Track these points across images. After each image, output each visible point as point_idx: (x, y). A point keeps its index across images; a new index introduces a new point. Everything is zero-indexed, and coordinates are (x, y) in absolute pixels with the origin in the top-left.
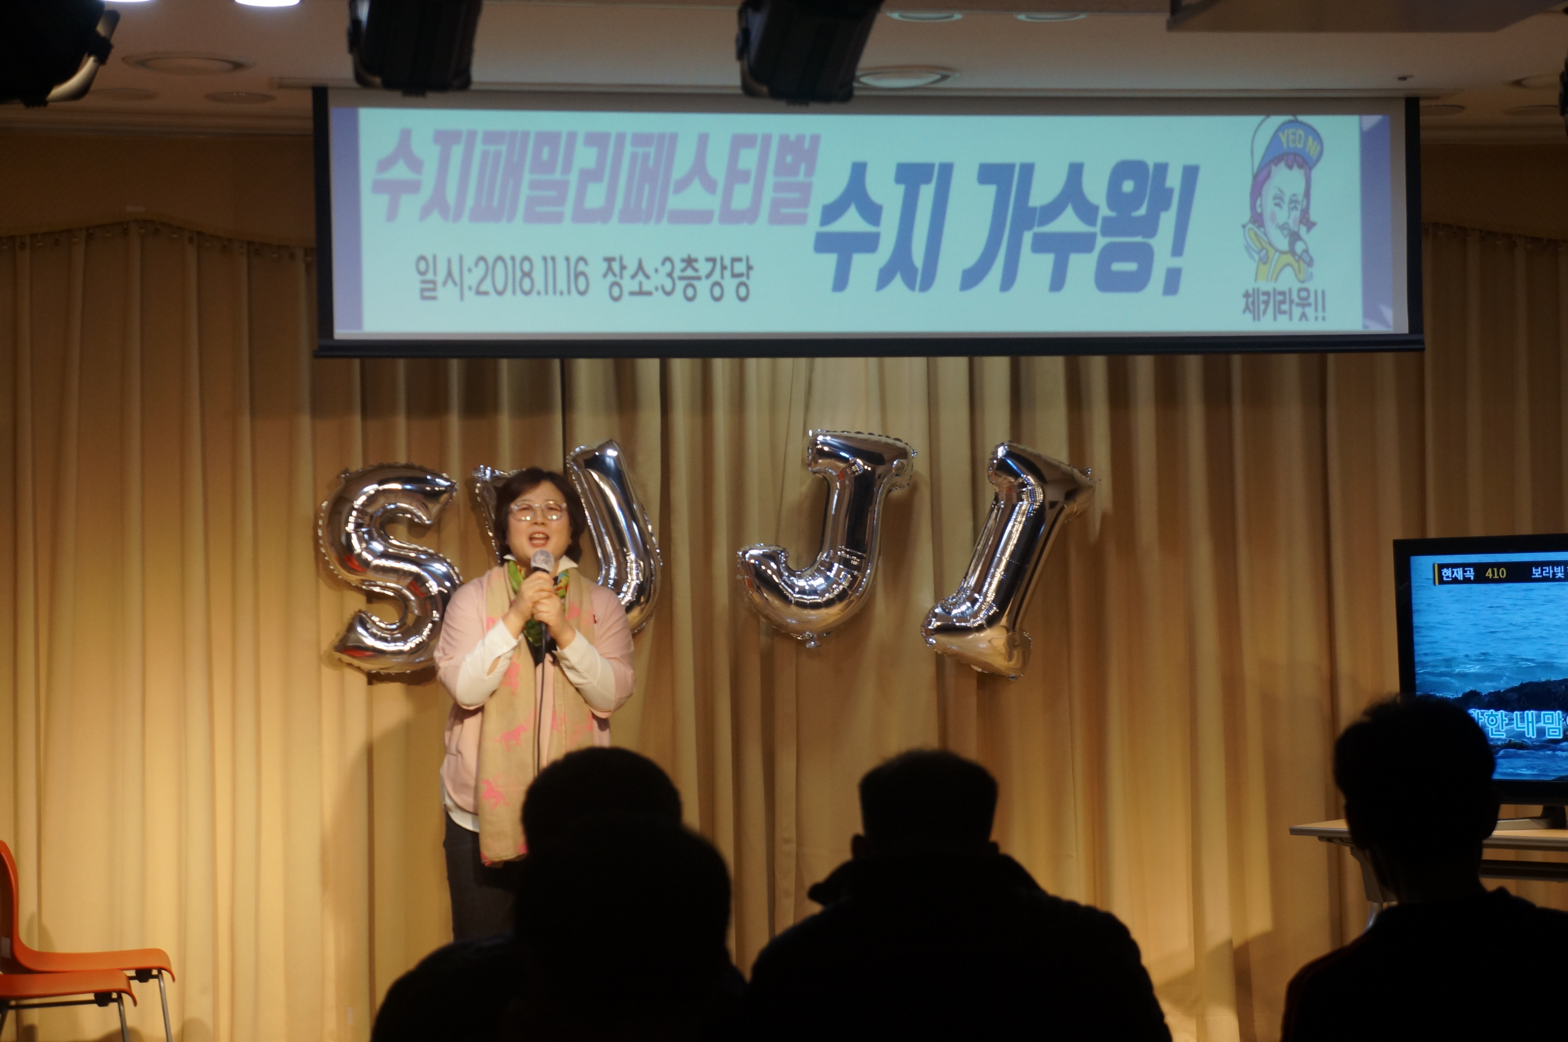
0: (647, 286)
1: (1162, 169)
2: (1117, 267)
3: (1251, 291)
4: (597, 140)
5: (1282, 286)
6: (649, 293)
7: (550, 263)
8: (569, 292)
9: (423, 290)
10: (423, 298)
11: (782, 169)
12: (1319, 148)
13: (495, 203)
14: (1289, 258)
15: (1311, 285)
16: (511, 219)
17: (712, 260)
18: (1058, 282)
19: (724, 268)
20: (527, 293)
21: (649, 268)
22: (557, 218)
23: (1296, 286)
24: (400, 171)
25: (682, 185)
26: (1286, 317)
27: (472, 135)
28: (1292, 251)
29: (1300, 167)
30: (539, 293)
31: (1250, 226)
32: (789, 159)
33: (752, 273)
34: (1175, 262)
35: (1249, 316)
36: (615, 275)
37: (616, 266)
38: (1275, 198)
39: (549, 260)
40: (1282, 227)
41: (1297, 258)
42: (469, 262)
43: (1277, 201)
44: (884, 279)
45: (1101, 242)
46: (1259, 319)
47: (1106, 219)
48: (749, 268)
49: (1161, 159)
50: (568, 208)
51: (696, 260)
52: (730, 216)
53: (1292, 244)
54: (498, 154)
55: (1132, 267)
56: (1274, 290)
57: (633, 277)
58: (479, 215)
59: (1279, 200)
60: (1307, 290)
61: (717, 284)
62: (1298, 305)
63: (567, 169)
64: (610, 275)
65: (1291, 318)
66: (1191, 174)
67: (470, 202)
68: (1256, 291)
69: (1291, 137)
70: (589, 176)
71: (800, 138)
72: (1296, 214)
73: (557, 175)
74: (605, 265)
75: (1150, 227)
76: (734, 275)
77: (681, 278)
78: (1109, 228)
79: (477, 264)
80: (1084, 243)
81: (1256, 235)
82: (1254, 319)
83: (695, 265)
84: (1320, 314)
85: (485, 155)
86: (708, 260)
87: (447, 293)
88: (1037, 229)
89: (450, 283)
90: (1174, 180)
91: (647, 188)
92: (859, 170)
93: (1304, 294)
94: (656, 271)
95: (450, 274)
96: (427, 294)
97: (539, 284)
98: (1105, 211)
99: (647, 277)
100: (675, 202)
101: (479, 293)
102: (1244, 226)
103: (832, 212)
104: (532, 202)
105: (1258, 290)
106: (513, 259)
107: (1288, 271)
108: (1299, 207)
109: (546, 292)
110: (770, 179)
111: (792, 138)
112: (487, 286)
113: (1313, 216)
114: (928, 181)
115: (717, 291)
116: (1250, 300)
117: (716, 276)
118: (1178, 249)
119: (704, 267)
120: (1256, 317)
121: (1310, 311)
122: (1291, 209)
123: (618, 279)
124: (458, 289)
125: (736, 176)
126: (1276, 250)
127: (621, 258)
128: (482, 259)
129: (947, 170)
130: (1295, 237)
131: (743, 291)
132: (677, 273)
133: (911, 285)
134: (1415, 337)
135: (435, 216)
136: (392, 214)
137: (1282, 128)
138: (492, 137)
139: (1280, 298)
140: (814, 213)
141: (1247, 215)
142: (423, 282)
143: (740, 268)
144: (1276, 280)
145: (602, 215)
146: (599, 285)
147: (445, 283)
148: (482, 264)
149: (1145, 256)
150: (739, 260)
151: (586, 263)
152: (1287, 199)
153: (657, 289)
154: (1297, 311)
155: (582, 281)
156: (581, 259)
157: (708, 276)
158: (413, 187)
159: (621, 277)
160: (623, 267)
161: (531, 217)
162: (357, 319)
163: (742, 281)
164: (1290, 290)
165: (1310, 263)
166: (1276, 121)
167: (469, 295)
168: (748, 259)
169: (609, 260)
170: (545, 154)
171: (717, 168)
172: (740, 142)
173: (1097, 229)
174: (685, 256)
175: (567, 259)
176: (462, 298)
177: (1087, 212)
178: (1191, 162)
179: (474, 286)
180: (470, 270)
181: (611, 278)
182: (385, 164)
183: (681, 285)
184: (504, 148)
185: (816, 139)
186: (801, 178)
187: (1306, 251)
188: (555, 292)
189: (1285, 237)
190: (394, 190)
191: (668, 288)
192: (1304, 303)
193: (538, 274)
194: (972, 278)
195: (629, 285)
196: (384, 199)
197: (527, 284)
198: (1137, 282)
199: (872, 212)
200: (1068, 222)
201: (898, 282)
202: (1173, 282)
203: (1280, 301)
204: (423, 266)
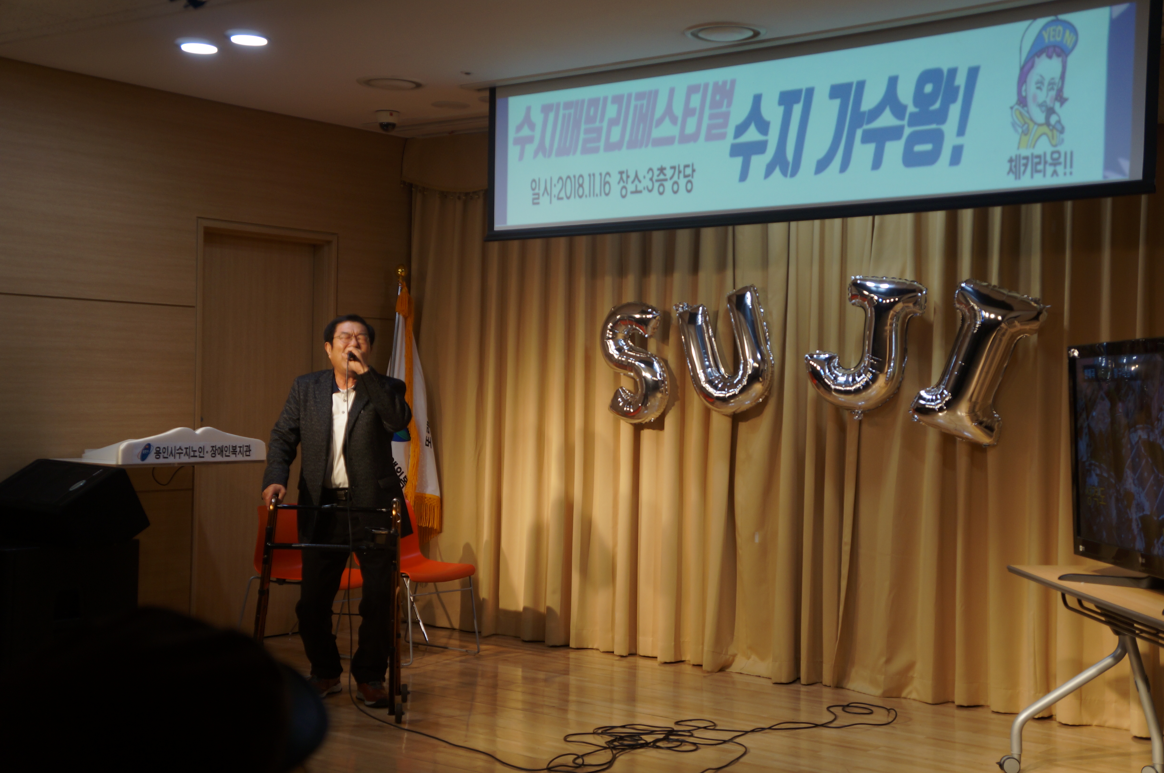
0: (640, 187)
1: (953, 72)
2: (919, 148)
3: (1014, 157)
4: (618, 99)
6: (640, 192)
7: (592, 177)
8: (601, 195)
9: (534, 199)
10: (534, 204)
11: (713, 104)
12: (1074, 38)
13: (568, 144)
14: (1045, 129)
15: (1062, 149)
16: (575, 153)
17: (673, 168)
18: (877, 163)
19: (680, 172)
20: (581, 197)
21: (641, 177)
22: (596, 150)
24: (526, 132)
25: (660, 121)
26: (1040, 175)
27: (558, 105)
28: (1048, 123)
29: (1059, 55)
30: (586, 196)
31: (1017, 107)
32: (718, 97)
33: (695, 174)
34: (959, 141)
35: (1012, 176)
36: (624, 182)
37: (624, 176)
38: (1037, 83)
39: (592, 176)
40: (1040, 106)
41: (1051, 128)
42: (555, 181)
43: (1039, 85)
44: (769, 171)
45: (908, 131)
46: (1019, 178)
47: (912, 115)
48: (694, 171)
49: (953, 65)
50: (602, 144)
51: (665, 169)
52: (685, 139)
53: (1048, 118)
54: (570, 116)
55: (928, 147)
56: (1032, 155)
57: (633, 182)
58: (559, 153)
60: (1058, 152)
61: (676, 183)
62: (1051, 164)
63: (602, 119)
64: (621, 182)
65: (1044, 175)
66: (973, 73)
67: (556, 145)
68: (1018, 157)
69: (1052, 33)
70: (613, 122)
71: (725, 83)
72: (1053, 93)
73: (597, 124)
74: (619, 176)
75: (942, 116)
76: (685, 176)
77: (657, 181)
78: (914, 120)
79: (558, 182)
80: (894, 133)
81: (1021, 113)
82: (1016, 178)
83: (665, 172)
84: (1068, 170)
85: (564, 116)
86: (671, 168)
87: (544, 200)
88: (866, 127)
89: (546, 194)
90: (961, 80)
91: (641, 127)
92: (757, 99)
93: (1056, 156)
94: (644, 177)
95: (546, 189)
96: (535, 201)
97: (587, 191)
98: (911, 109)
99: (640, 181)
100: (657, 133)
101: (559, 198)
102: (1012, 108)
103: (741, 130)
104: (585, 142)
106: (574, 177)
107: (1044, 139)
108: (1056, 88)
109: (590, 196)
110: (707, 112)
111: (720, 83)
112: (562, 195)
113: (1066, 93)
114: (797, 101)
115: (675, 187)
116: (1013, 164)
117: (675, 178)
118: (961, 131)
119: (669, 172)
120: (1018, 177)
121: (1060, 169)
122: (1049, 90)
123: (625, 184)
124: (549, 196)
125: (688, 112)
126: (1035, 123)
127: (627, 171)
128: (561, 178)
129: (810, 92)
130: (1050, 111)
131: (689, 186)
132: (655, 178)
133: (784, 173)
134: (1147, 182)
135: (540, 155)
136: (521, 157)
137: (1044, 28)
138: (568, 105)
139: (1037, 160)
140: (731, 130)
141: (1014, 99)
142: (534, 194)
143: (689, 171)
144: (1034, 147)
145: (618, 146)
146: (616, 189)
147: (543, 195)
149: (937, 138)
150: (688, 166)
151: (610, 176)
152: (1046, 83)
153: (644, 188)
154: (1050, 170)
155: (607, 186)
156: (607, 174)
157: (671, 178)
158: (531, 140)
159: (627, 183)
160: (628, 177)
161: (586, 151)
162: (504, 218)
163: (689, 180)
164: (1045, 154)
165: (1062, 131)
166: (1041, 22)
167: (554, 200)
168: (693, 165)
169: (621, 173)
170: (592, 111)
171: (678, 108)
172: (692, 90)
173: (905, 122)
174: (659, 166)
175: (601, 174)
176: (551, 202)
177: (899, 110)
178: (974, 64)
179: (556, 196)
180: (555, 185)
181: (622, 184)
182: (519, 128)
183: (657, 185)
184: (573, 111)
185: (733, 82)
186: (724, 109)
187: (1059, 122)
188: (594, 195)
189: (1043, 112)
190: (523, 142)
191: (650, 188)
192: (1055, 163)
193: (586, 186)
194: (822, 165)
195: (631, 187)
196: (518, 148)
197: (581, 191)
198: (931, 158)
199: (764, 127)
200: (886, 119)
201: (777, 173)
202: (957, 155)
203: (1037, 163)
204: (534, 185)
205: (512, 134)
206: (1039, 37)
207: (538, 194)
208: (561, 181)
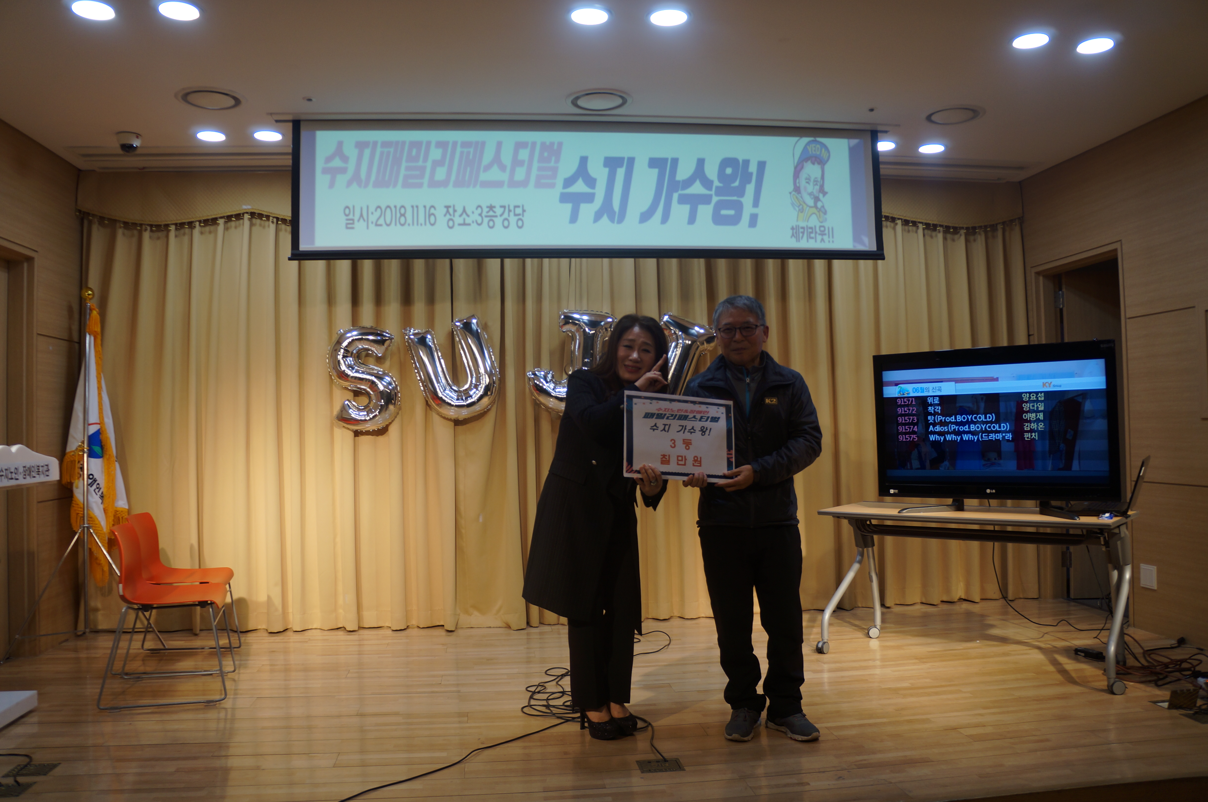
0: (468, 221)
1: (746, 163)
2: (724, 212)
3: (795, 227)
4: (442, 145)
6: (469, 225)
7: (415, 209)
8: (425, 224)
9: (347, 224)
10: (347, 228)
11: (541, 159)
12: (828, 154)
13: (387, 178)
14: (814, 210)
15: (826, 224)
16: (395, 186)
17: (504, 207)
18: (692, 220)
19: (510, 211)
20: (402, 225)
21: (469, 211)
22: (420, 185)
23: (818, 224)
24: (337, 163)
25: (488, 168)
26: (813, 240)
27: (375, 143)
28: (816, 206)
29: (819, 164)
30: (409, 225)
31: (794, 193)
32: (546, 154)
33: (525, 214)
34: (755, 211)
35: (794, 239)
36: (450, 215)
37: (451, 210)
38: (806, 179)
40: (810, 194)
41: (818, 210)
42: (372, 209)
43: (807, 181)
44: (598, 217)
45: (715, 199)
46: (799, 241)
47: (717, 187)
48: (524, 211)
49: (746, 157)
50: (426, 180)
51: (495, 207)
52: (513, 184)
53: (815, 203)
54: (389, 153)
55: (732, 212)
56: (807, 226)
57: (461, 216)
58: (377, 185)
59: (808, 180)
60: (823, 227)
61: (506, 219)
62: (820, 234)
63: (425, 159)
65: (816, 241)
66: (762, 165)
67: (373, 178)
68: (797, 227)
69: (814, 149)
70: (437, 164)
71: (552, 144)
72: (817, 187)
73: (420, 163)
74: (445, 210)
75: (741, 192)
76: (515, 215)
77: (486, 216)
78: (719, 192)
79: (376, 210)
80: (705, 200)
81: (797, 197)
82: (797, 241)
83: (494, 209)
86: (501, 207)
87: (360, 226)
88: (680, 192)
89: (362, 220)
90: (753, 168)
91: (468, 169)
92: (584, 161)
93: (822, 229)
94: (473, 213)
95: (361, 215)
96: (349, 226)
97: (409, 220)
98: (716, 183)
99: (468, 216)
101: (377, 225)
102: (790, 193)
103: (569, 182)
104: (406, 177)
105: (799, 226)
106: (395, 207)
107: (814, 216)
108: (819, 184)
109: (413, 224)
110: (535, 165)
111: (548, 143)
112: (381, 221)
113: (826, 188)
114: (621, 166)
115: (506, 223)
116: (794, 231)
117: (506, 215)
118: (756, 204)
119: (499, 211)
120: (798, 240)
121: (826, 238)
122: (814, 185)
123: (452, 217)
124: (365, 224)
125: (517, 163)
126: (808, 206)
127: (454, 206)
128: (379, 207)
129: (631, 161)
130: (817, 199)
131: (520, 223)
132: (484, 214)
133: (612, 220)
134: (879, 252)
135: (355, 185)
136: (332, 185)
137: (808, 143)
138: (385, 144)
139: (811, 230)
140: (559, 182)
141: (791, 188)
142: (347, 220)
143: (519, 211)
144: (808, 221)
145: (444, 184)
146: (442, 221)
147: (359, 221)
149: (738, 207)
150: (518, 207)
151: (435, 209)
152: (812, 180)
153: (473, 222)
154: (819, 238)
155: (432, 218)
156: (432, 207)
157: (501, 215)
158: (344, 171)
159: (454, 216)
160: (455, 211)
161: (406, 185)
162: (312, 239)
163: (520, 218)
164: (815, 227)
165: (825, 213)
166: (805, 140)
167: (372, 226)
168: (523, 206)
169: (448, 207)
170: (414, 152)
171: (507, 158)
172: (519, 146)
173: (713, 192)
174: (489, 205)
175: (425, 207)
176: (368, 228)
177: (707, 183)
178: (762, 159)
179: (374, 222)
180: (372, 213)
181: (448, 217)
182: (329, 159)
183: (486, 220)
184: (392, 150)
185: (560, 144)
186: (552, 164)
187: (823, 207)
188: (418, 224)
189: (812, 199)
190: (333, 172)
191: (479, 222)
192: (822, 234)
193: (409, 215)
194: (645, 217)
195: (458, 220)
196: (328, 177)
197: (403, 220)
198: (734, 220)
199: (591, 182)
200: (697, 188)
201: (605, 219)
202: (753, 221)
203: (810, 232)
204: (347, 211)
205: (320, 163)
206: (805, 149)
207: (353, 220)
208: (379, 210)
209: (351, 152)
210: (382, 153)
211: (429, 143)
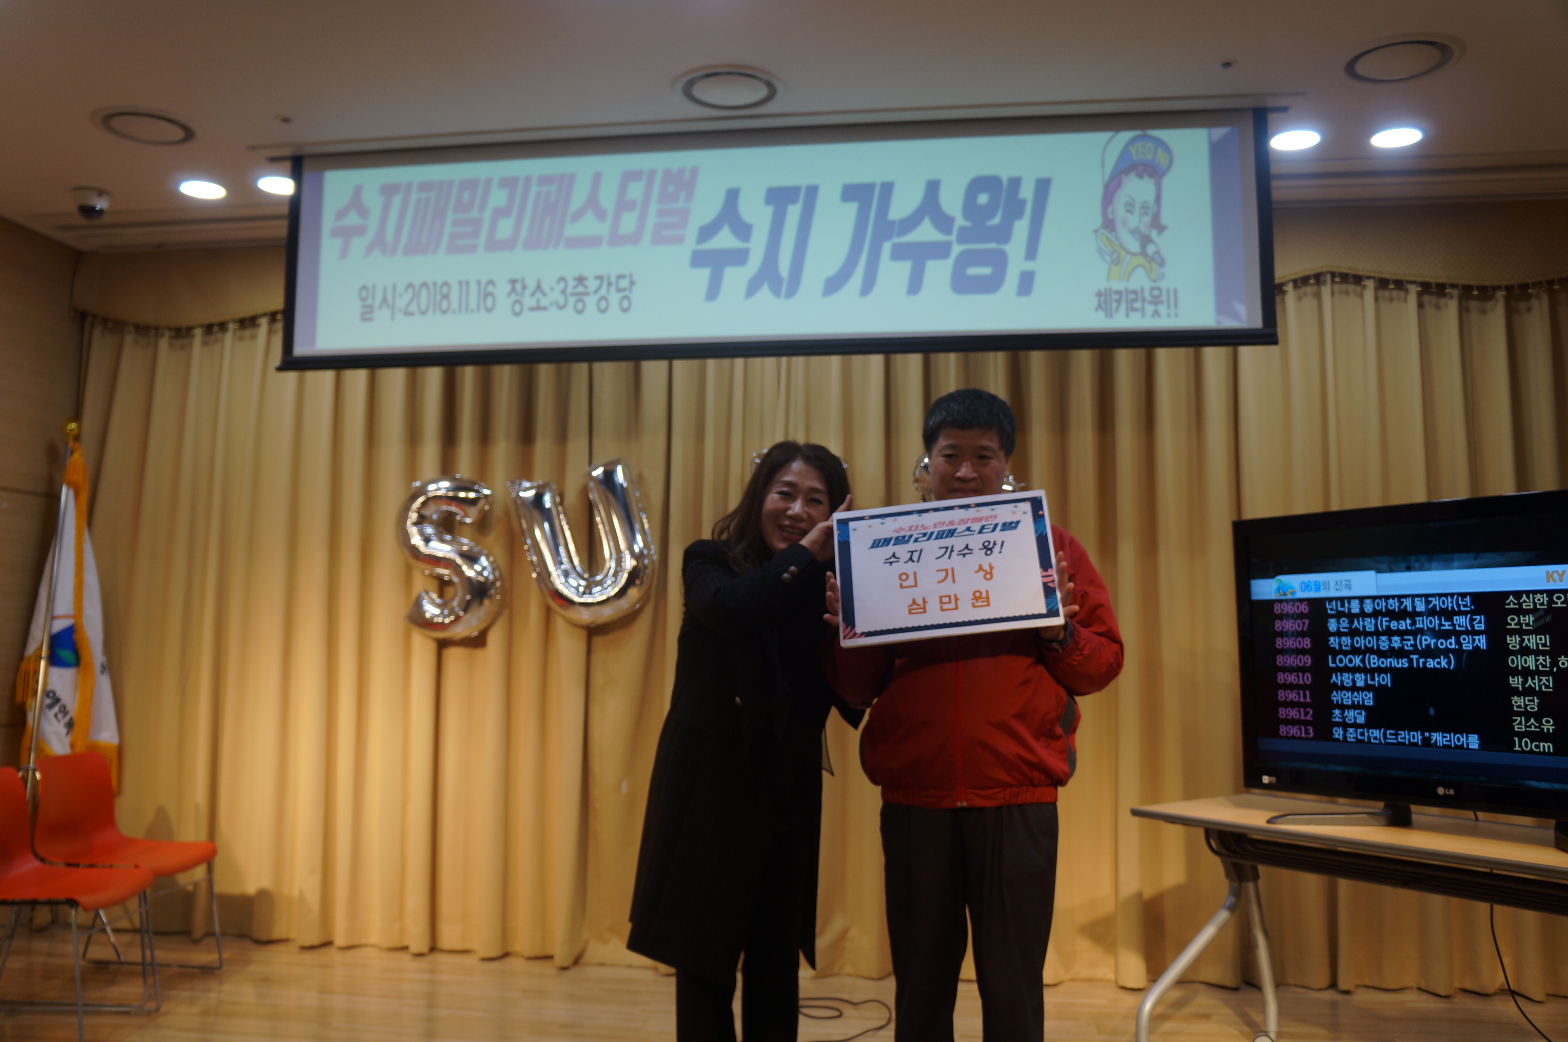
0: (544, 302)
1: (1015, 183)
2: (972, 271)
3: (1103, 291)
4: (509, 183)
5: (1134, 284)
6: (545, 309)
7: (464, 287)
8: (479, 310)
9: (363, 314)
10: (364, 320)
11: (664, 197)
13: (424, 239)
14: (1140, 260)
15: (1163, 285)
16: (436, 250)
17: (600, 278)
18: (915, 285)
19: (610, 284)
20: (444, 312)
21: (545, 287)
22: (472, 249)
23: (1147, 285)
24: (352, 219)
25: (578, 215)
26: (1138, 315)
27: (409, 186)
28: (1143, 253)
29: (1151, 176)
30: (454, 312)
31: (1102, 231)
32: (671, 189)
33: (635, 288)
34: (1029, 266)
35: (1101, 314)
36: (517, 294)
37: (518, 287)
38: (1127, 205)
39: (464, 284)
40: (1134, 232)
42: (400, 288)
43: (1128, 208)
44: (753, 288)
45: (957, 249)
46: (1111, 317)
47: (962, 230)
48: (632, 283)
49: (1014, 173)
50: (482, 240)
51: (586, 279)
52: (617, 239)
53: (1143, 247)
54: (428, 200)
55: (986, 271)
57: (533, 294)
58: (409, 251)
59: (1130, 207)
60: (1159, 289)
61: (603, 298)
62: (1151, 303)
63: (482, 208)
64: (513, 294)
65: (1143, 315)
66: (1043, 186)
67: (404, 239)
68: (1109, 291)
70: (501, 213)
71: (681, 171)
72: (1148, 219)
73: (474, 214)
74: (509, 287)
75: (1004, 234)
76: (619, 290)
77: (573, 294)
78: (965, 236)
79: (406, 291)
80: (940, 251)
81: (1108, 239)
82: (1107, 316)
83: (585, 282)
86: (596, 278)
87: (382, 315)
88: (896, 240)
89: (385, 307)
90: (1027, 192)
91: (547, 221)
92: (733, 195)
93: (1156, 293)
94: (552, 289)
96: (366, 316)
97: (455, 304)
98: (960, 221)
99: (544, 294)
101: (407, 314)
102: (1096, 232)
103: (707, 232)
104: (453, 237)
106: (435, 284)
107: (1140, 272)
108: (1150, 212)
109: (460, 311)
110: (654, 207)
111: (675, 171)
112: (413, 308)
113: (1164, 219)
114: (794, 201)
115: (603, 304)
116: (1103, 299)
117: (603, 292)
118: (1031, 253)
119: (592, 284)
120: (1109, 314)
121: (1162, 309)
123: (519, 298)
124: (391, 310)
125: (623, 205)
126: (1128, 252)
127: (523, 280)
128: (410, 286)
129: (812, 191)
130: (1146, 240)
132: (570, 290)
133: (776, 292)
134: (1263, 333)
135: (377, 252)
136: (344, 253)
138: (425, 187)
139: (1132, 296)
140: (691, 233)
141: (1098, 221)
142: (364, 307)
143: (624, 283)
144: (1128, 280)
145: (509, 245)
146: (504, 302)
147: (380, 307)
148: (410, 291)
149: (999, 261)
150: (625, 276)
151: (494, 285)
152: (1138, 206)
153: (552, 304)
154: (1149, 309)
155: (489, 301)
156: (490, 282)
157: (597, 291)
158: (361, 231)
159: (523, 295)
160: (524, 287)
161: (453, 249)
162: (307, 344)
163: (626, 295)
164: (1142, 290)
165: (1162, 263)
166: (1125, 136)
167: (399, 316)
168: (631, 275)
169: (513, 282)
170: (466, 196)
171: (608, 199)
172: (629, 177)
173: (953, 237)
174: (577, 276)
175: (479, 282)
176: (393, 319)
177: (943, 222)
178: (1044, 175)
179: (403, 309)
180: (401, 295)
181: (514, 297)
182: (341, 214)
183: (572, 300)
184: (433, 195)
185: (695, 171)
186: (681, 204)
187: (1157, 253)
188: (467, 311)
190: (346, 234)
191: (562, 303)
192: (1156, 301)
193: (454, 297)
194: (833, 285)
195: (529, 302)
196: (338, 242)
197: (445, 305)
198: (991, 285)
199: (743, 231)
200: (926, 232)
201: (765, 291)
202: (1026, 283)
203: (1132, 299)
204: (364, 294)
205: (328, 221)
206: (1125, 152)
209: (373, 200)
210: (419, 201)
211: (488, 182)
